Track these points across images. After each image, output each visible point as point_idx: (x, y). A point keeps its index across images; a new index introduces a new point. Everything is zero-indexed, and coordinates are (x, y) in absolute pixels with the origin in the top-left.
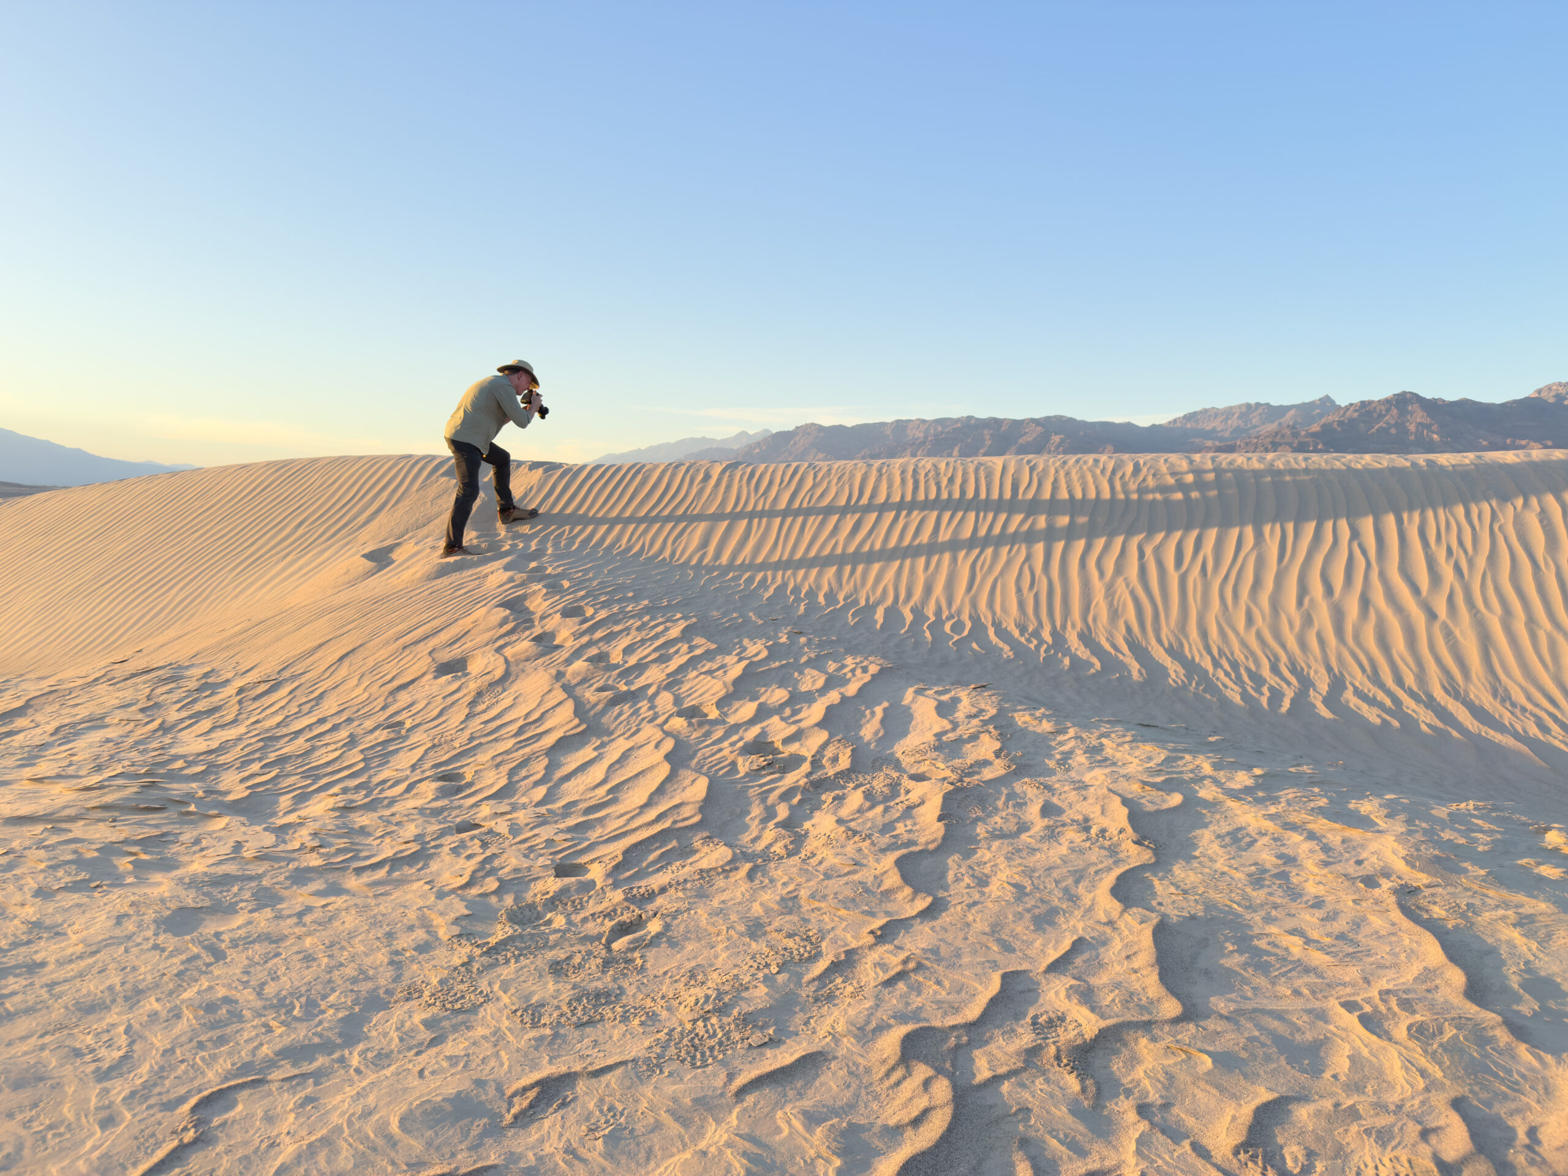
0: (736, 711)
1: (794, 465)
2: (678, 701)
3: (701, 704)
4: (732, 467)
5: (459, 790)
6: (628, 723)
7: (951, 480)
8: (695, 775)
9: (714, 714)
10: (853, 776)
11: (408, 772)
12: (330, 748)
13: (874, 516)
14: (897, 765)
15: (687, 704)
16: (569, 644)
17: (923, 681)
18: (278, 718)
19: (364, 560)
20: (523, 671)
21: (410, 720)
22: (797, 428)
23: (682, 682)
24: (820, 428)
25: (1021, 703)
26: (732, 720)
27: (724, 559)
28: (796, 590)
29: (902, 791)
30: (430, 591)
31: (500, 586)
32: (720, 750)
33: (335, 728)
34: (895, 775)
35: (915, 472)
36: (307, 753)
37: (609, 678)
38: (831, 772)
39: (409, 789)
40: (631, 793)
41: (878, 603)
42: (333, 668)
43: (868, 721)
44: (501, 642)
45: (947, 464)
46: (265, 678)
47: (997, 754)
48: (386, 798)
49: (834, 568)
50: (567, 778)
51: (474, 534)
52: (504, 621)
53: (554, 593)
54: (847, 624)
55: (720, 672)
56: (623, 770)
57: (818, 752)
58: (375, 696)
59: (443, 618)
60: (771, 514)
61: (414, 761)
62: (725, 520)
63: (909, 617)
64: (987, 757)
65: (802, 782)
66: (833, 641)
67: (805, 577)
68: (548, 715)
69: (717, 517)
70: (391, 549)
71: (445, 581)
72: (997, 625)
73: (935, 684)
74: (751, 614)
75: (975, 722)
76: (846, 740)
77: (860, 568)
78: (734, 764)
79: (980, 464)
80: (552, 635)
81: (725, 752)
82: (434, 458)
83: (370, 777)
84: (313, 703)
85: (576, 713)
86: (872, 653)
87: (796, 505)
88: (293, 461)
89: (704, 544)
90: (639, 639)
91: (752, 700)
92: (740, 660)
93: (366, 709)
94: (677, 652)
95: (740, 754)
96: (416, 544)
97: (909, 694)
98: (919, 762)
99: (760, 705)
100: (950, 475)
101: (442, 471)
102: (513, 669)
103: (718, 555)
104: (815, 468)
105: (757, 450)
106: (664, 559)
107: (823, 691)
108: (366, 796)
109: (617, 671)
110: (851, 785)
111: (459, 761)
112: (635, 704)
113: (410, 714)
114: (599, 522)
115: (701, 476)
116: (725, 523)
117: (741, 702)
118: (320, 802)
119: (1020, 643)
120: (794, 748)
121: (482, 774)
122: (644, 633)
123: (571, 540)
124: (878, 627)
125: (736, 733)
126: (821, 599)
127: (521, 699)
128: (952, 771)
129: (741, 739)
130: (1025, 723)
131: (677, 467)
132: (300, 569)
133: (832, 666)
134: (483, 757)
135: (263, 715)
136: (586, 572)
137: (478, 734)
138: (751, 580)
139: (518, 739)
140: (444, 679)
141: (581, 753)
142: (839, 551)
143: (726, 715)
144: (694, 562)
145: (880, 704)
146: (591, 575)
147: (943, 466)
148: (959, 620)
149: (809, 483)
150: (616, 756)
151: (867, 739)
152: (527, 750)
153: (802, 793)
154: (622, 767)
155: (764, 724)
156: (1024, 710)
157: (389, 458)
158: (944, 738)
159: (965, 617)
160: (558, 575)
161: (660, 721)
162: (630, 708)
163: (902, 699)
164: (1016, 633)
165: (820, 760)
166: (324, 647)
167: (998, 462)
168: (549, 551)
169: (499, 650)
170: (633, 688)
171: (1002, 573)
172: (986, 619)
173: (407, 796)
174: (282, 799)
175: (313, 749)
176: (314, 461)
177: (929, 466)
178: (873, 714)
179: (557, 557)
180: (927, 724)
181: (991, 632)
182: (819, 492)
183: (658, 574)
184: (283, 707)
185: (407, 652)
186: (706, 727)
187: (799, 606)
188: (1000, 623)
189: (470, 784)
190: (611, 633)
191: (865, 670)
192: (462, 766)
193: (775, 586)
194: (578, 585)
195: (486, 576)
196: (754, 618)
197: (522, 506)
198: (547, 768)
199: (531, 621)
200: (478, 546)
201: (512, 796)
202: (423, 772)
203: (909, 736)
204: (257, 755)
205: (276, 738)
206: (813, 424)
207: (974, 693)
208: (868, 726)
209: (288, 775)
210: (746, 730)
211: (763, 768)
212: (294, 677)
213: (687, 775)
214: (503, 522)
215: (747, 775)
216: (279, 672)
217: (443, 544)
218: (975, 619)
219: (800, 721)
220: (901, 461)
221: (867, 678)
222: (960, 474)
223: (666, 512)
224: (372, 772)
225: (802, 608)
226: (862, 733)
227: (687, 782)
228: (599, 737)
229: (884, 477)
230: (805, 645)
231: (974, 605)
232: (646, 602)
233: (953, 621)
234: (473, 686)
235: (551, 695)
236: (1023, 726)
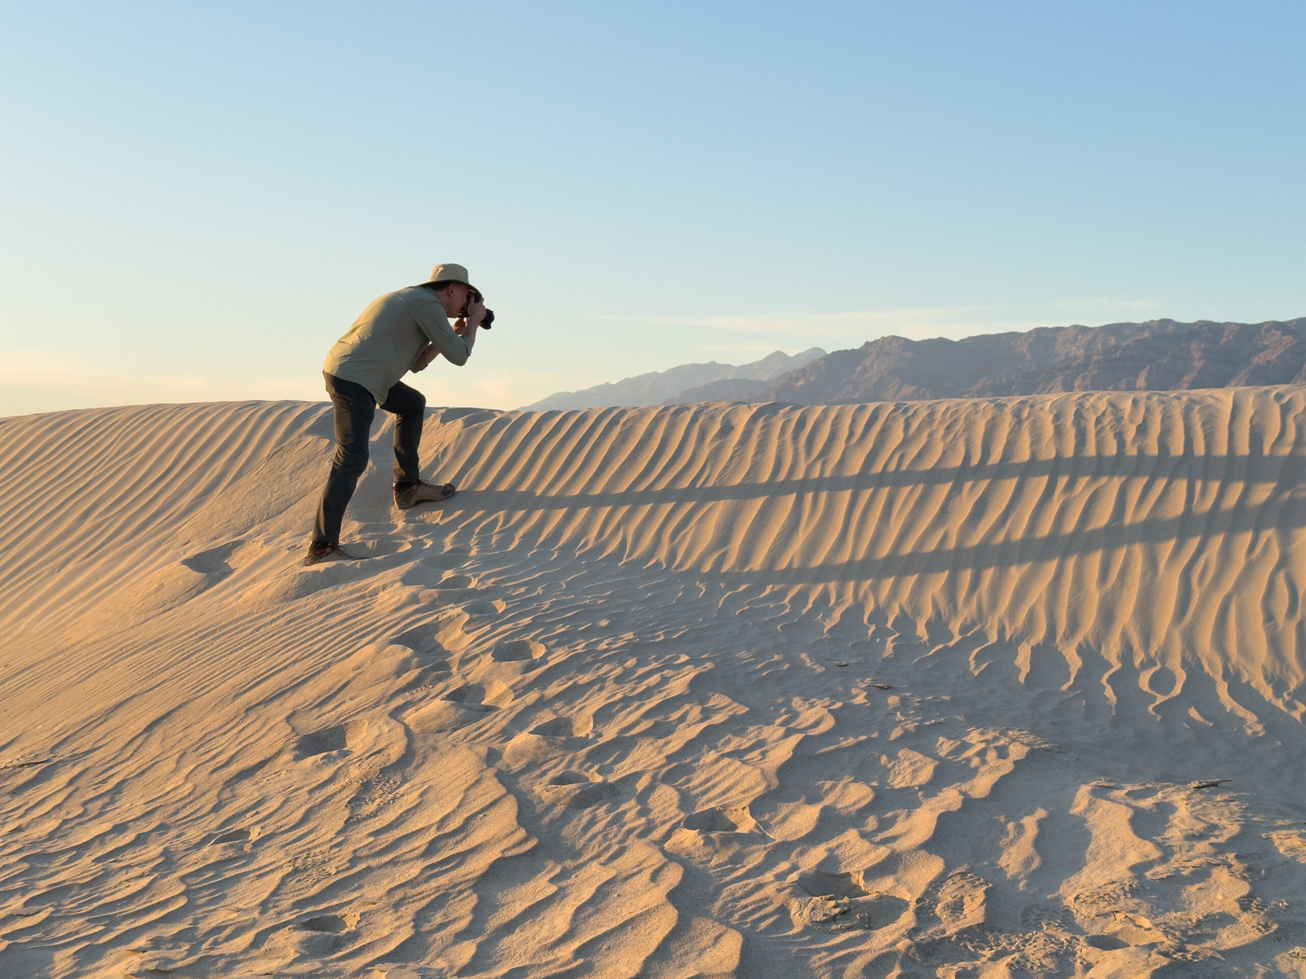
0: (785, 819)
1: (872, 406)
2: (686, 801)
3: (725, 807)
4: (768, 412)
5: (337, 944)
6: (605, 838)
7: (1143, 429)
8: (719, 929)
9: (747, 825)
10: (990, 937)
11: (256, 914)
12: (133, 873)
13: (1010, 485)
14: (1067, 920)
15: (701, 807)
16: (506, 705)
17: (1105, 774)
18: (52, 825)
19: (187, 570)
20: (435, 749)
21: (257, 829)
22: (867, 344)
23: (693, 770)
24: (906, 344)
25: (1282, 815)
26: (777, 836)
27: (757, 563)
28: (879, 615)
29: (1078, 965)
30: (288, 617)
31: (397, 609)
32: (760, 886)
33: (141, 840)
34: (1064, 937)
35: (1079, 416)
36: (97, 881)
37: (572, 761)
38: (951, 930)
39: (258, 942)
40: (613, 957)
41: (1019, 638)
42: (138, 742)
43: (1012, 842)
44: (399, 701)
45: (1135, 402)
46: (30, 759)
47: (1245, 904)
48: (222, 956)
49: (944, 576)
50: (509, 928)
51: (355, 526)
52: (404, 667)
53: (481, 621)
54: (966, 673)
55: (756, 754)
56: (599, 917)
57: (926, 893)
58: (205, 787)
59: (308, 662)
60: (835, 484)
61: (265, 896)
62: (756, 496)
63: (1075, 663)
64: (1227, 910)
65: (901, 946)
66: (944, 702)
67: (894, 593)
68: (476, 822)
69: (747, 490)
70: (227, 550)
71: (310, 602)
72: (1232, 677)
73: (1128, 780)
74: (803, 656)
75: (1202, 846)
76: (974, 874)
77: (989, 574)
78: (783, 910)
79: (1192, 401)
80: (479, 690)
81: (769, 890)
82: (294, 405)
83: (196, 921)
84: (106, 799)
85: (521, 819)
86: (1013, 724)
87: (878, 468)
88: (76, 413)
89: (724, 537)
90: (619, 696)
91: (810, 801)
92: (788, 734)
93: (189, 810)
94: (682, 719)
95: (793, 894)
96: (267, 542)
97: (1082, 797)
98: (1106, 915)
99: (825, 810)
100: (1140, 420)
101: (307, 425)
102: (418, 744)
103: (746, 555)
104: (905, 411)
105: (801, 383)
106: (658, 564)
107: (932, 788)
108: (190, 953)
109: (585, 751)
110: (988, 953)
111: (335, 896)
112: (616, 805)
113: (256, 818)
114: (554, 503)
115: (716, 428)
116: (760, 502)
117: (793, 805)
118: (117, 961)
119: (1276, 709)
120: (885, 885)
121: (373, 919)
122: (627, 687)
123: (508, 535)
124: (1022, 679)
125: (786, 858)
126: (922, 631)
127: (431, 795)
128: (1166, 933)
129: (794, 868)
130: (1292, 849)
131: (677, 413)
132: (87, 583)
133: (945, 746)
134: (375, 891)
135: (28, 818)
136: (531, 585)
137: (365, 852)
138: (802, 597)
139: (428, 863)
140: (310, 761)
141: (530, 886)
142: (952, 544)
143: (767, 826)
144: (707, 568)
145: (1031, 812)
146: (540, 591)
147: (1127, 405)
148: (1163, 669)
149: (898, 435)
150: (587, 893)
151: (1011, 872)
152: (443, 880)
153: (903, 965)
154: (597, 911)
155: (833, 843)
156: (1289, 827)
157: (225, 406)
158: (1148, 874)
159: (1175, 663)
160: (488, 590)
161: (657, 834)
162: (608, 812)
163: (1070, 803)
164: (1267, 692)
165: (931, 908)
166: (124, 708)
167: (1224, 398)
168: (474, 552)
169: (395, 714)
170: (612, 779)
171: (1238, 588)
172: (1213, 666)
173: (254, 953)
174: (59, 955)
175: (107, 874)
176: (111, 412)
177: (1103, 406)
178: (1020, 829)
179: (486, 562)
180: (1116, 848)
181: (1222, 689)
182: (914, 451)
183: (648, 589)
184: (58, 807)
185: (252, 716)
186: (735, 847)
187: (883, 642)
188: (1238, 675)
189: (354, 936)
190: (575, 686)
191: (1002, 753)
192: (341, 906)
193: (843, 608)
194: (520, 607)
195: (375, 593)
196: (808, 663)
197: (430, 479)
198: (475, 910)
199: (446, 666)
200: (362, 545)
201: (420, 957)
202: (279, 913)
203: (1086, 870)
204: (19, 884)
205: (47, 857)
206: (894, 338)
207: (1198, 797)
208: (1013, 850)
209: (68, 917)
210: (802, 853)
211: (834, 919)
212: (76, 758)
213: (706, 928)
214: (401, 507)
215: (807, 930)
216: (53, 750)
217: (307, 542)
218: (1193, 667)
219: (894, 839)
220: (1054, 397)
221: (1007, 767)
222: (1157, 418)
223: (662, 486)
224: (199, 912)
225: (889, 646)
226: (1002, 863)
227: (706, 940)
228: (558, 860)
229: (1026, 425)
230: (896, 709)
231: (1190, 642)
232: (630, 635)
233: (1152, 671)
234: (355, 772)
235: (479, 790)
236: (1289, 855)
